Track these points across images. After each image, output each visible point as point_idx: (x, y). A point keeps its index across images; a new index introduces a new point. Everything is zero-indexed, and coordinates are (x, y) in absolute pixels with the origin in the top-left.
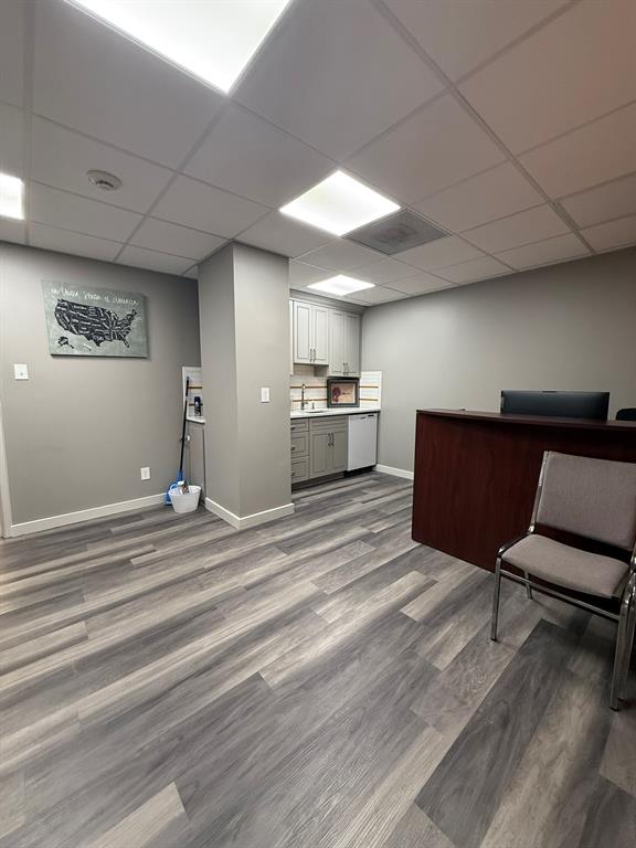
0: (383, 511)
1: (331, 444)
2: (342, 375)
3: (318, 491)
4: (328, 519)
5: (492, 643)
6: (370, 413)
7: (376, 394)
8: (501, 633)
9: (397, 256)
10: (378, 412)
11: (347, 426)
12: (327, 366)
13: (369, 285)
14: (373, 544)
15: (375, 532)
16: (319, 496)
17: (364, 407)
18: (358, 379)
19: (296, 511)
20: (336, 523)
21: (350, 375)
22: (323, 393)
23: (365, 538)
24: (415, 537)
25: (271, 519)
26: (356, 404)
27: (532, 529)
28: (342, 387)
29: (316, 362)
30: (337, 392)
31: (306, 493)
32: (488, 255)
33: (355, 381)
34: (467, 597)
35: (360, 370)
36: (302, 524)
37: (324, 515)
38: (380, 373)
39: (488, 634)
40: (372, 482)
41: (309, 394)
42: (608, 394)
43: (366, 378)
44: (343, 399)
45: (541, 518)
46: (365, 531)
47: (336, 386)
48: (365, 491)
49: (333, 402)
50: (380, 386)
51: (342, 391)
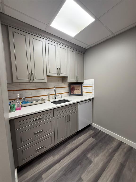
1: (69, 120)
2: (75, 81)
6: (89, 100)
7: (92, 90)
10: (93, 99)
12: (67, 77)
21: (79, 81)
22: (67, 90)
26: (82, 94)
29: (61, 75)
30: (73, 89)
33: (81, 84)
35: (83, 79)
38: (93, 80)
41: (58, 91)
43: (86, 83)
44: (76, 92)
47: (73, 86)
49: (71, 94)
50: (93, 86)
51: (75, 88)
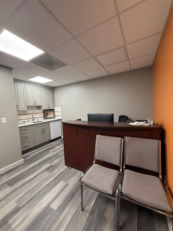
0: (59, 154)
1: (44, 132)
2: (48, 109)
3: (40, 149)
4: (37, 163)
5: (81, 212)
6: (58, 120)
7: (60, 114)
8: (84, 207)
9: (54, 71)
10: (61, 120)
11: (50, 125)
12: (42, 106)
13: (51, 80)
14: (50, 172)
15: (53, 165)
16: (37, 152)
17: (57, 118)
18: (54, 109)
19: (24, 161)
20: (40, 164)
21: (51, 108)
22: (42, 115)
23: (48, 169)
24: (66, 164)
25: (12, 168)
26: (54, 117)
27: (94, 162)
28: (49, 112)
29: (37, 105)
30: (47, 114)
31: (33, 151)
32: (83, 72)
33: (53, 110)
34: (77, 190)
35: (54, 106)
36: (25, 168)
37: (35, 161)
38: (60, 107)
39: (80, 208)
40: (59, 142)
41: (35, 116)
42: (113, 114)
43: (57, 109)
44: (49, 116)
45: (97, 158)
46: (50, 165)
47: (47, 112)
48: (55, 147)
49: (46, 117)
50: (61, 111)
51: (49, 114)
